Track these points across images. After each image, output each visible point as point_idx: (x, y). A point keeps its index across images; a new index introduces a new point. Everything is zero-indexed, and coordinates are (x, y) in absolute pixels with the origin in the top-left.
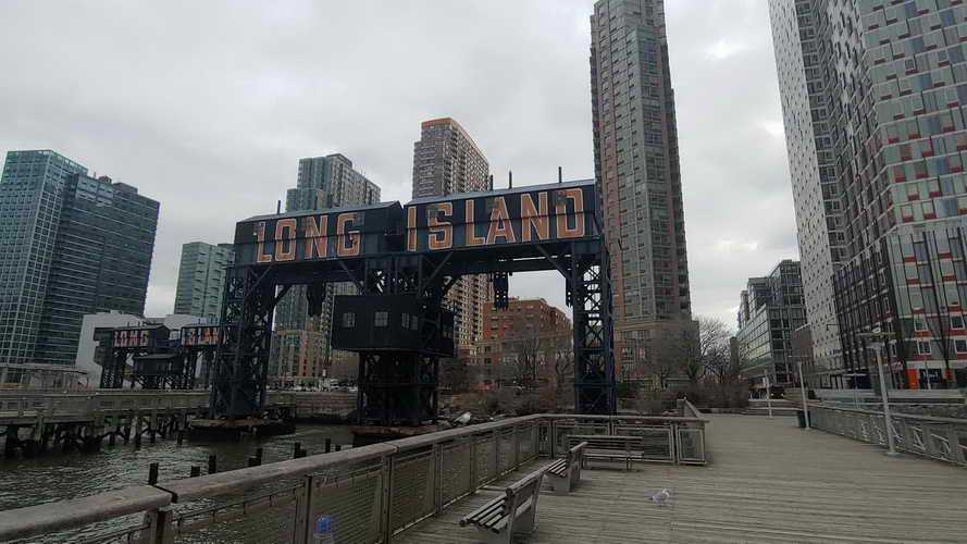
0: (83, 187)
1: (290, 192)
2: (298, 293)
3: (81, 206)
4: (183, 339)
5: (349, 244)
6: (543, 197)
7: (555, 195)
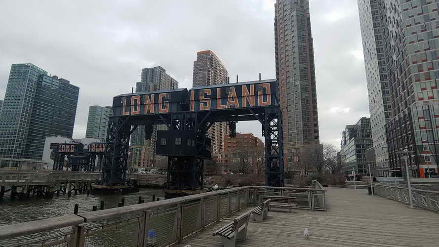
0: (46, 80)
1: (137, 83)
2: (140, 129)
3: (45, 89)
4: (90, 149)
5: (164, 107)
6: (252, 87)
7: (257, 86)
